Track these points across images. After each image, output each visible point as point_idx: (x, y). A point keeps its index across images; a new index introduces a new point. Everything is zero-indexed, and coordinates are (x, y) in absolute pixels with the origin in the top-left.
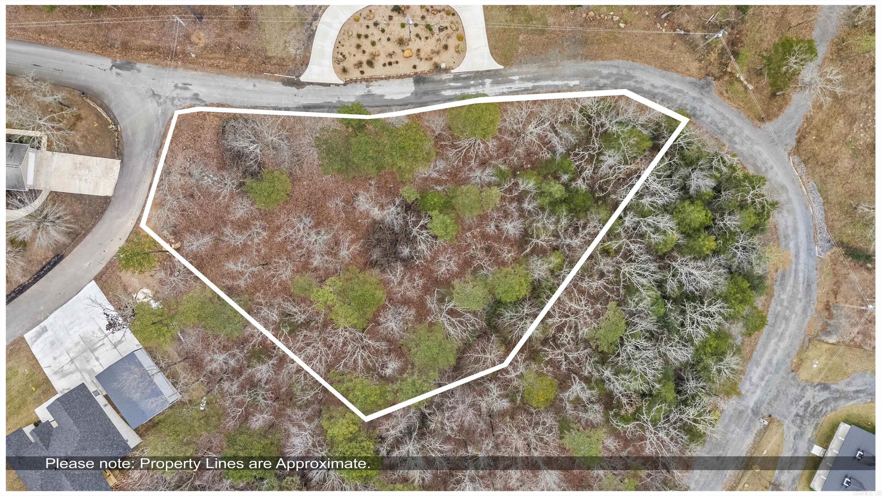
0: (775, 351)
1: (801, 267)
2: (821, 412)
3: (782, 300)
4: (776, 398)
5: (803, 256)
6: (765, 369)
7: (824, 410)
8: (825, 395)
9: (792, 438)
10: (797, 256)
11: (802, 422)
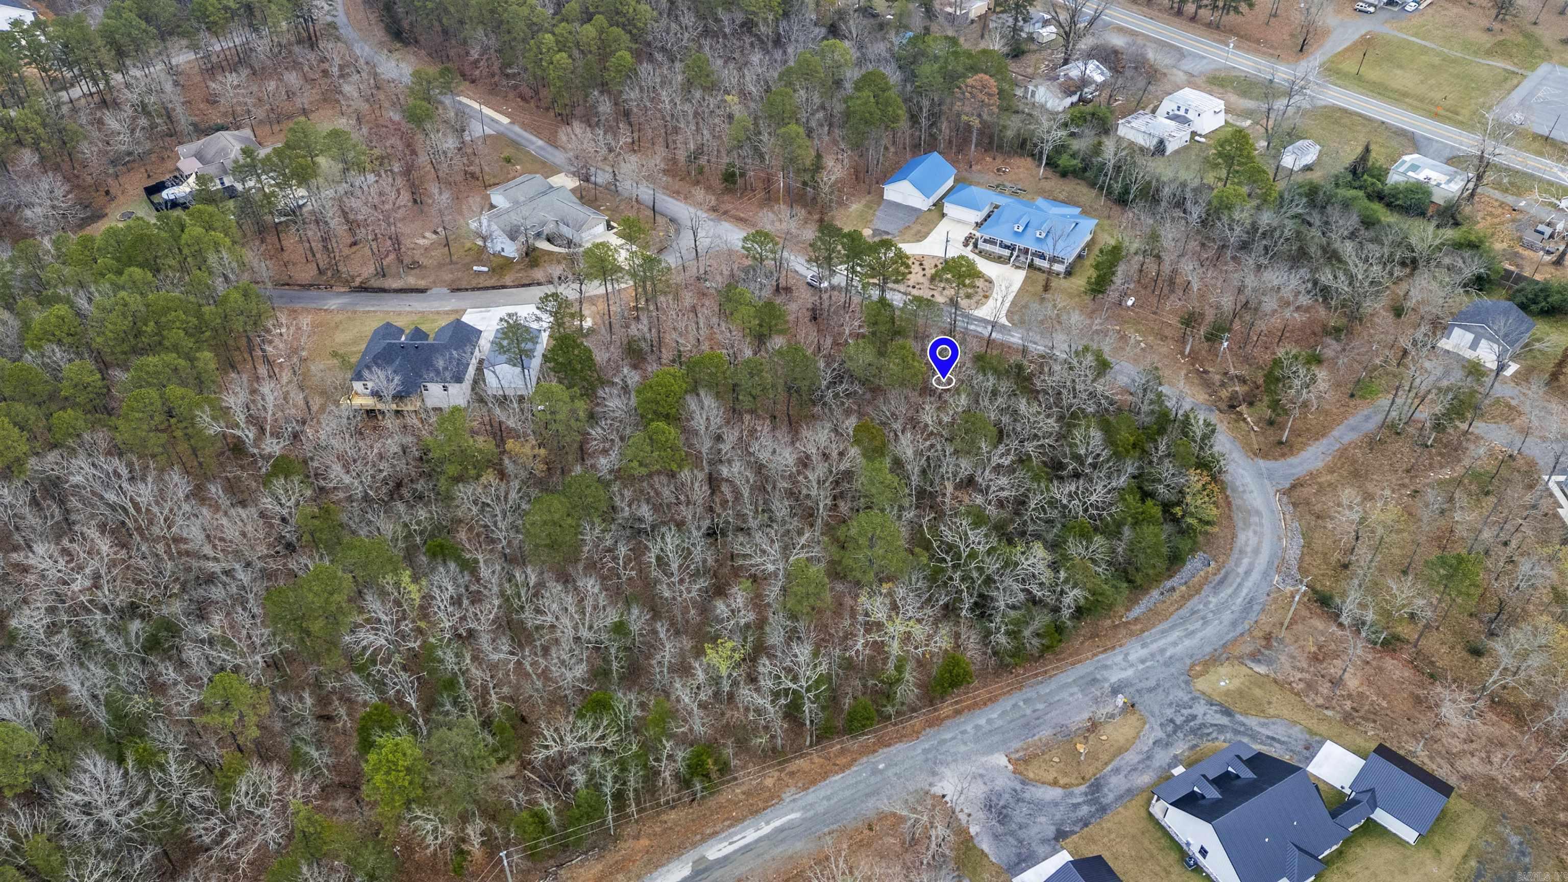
0: (1175, 644)
1: (1249, 584)
2: (1208, 734)
3: (1210, 602)
4: (1150, 690)
5: (1255, 576)
6: (1153, 655)
7: (1214, 735)
8: (1224, 720)
9: (1151, 742)
10: (1248, 573)
11: (1175, 732)
